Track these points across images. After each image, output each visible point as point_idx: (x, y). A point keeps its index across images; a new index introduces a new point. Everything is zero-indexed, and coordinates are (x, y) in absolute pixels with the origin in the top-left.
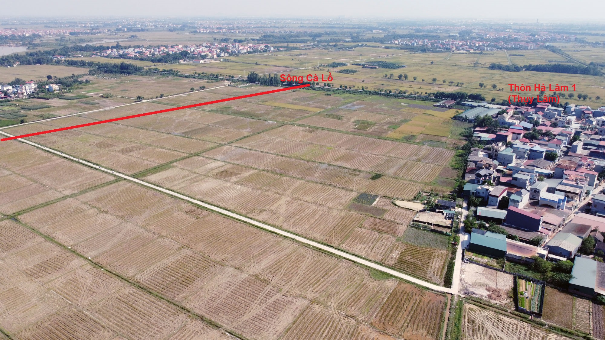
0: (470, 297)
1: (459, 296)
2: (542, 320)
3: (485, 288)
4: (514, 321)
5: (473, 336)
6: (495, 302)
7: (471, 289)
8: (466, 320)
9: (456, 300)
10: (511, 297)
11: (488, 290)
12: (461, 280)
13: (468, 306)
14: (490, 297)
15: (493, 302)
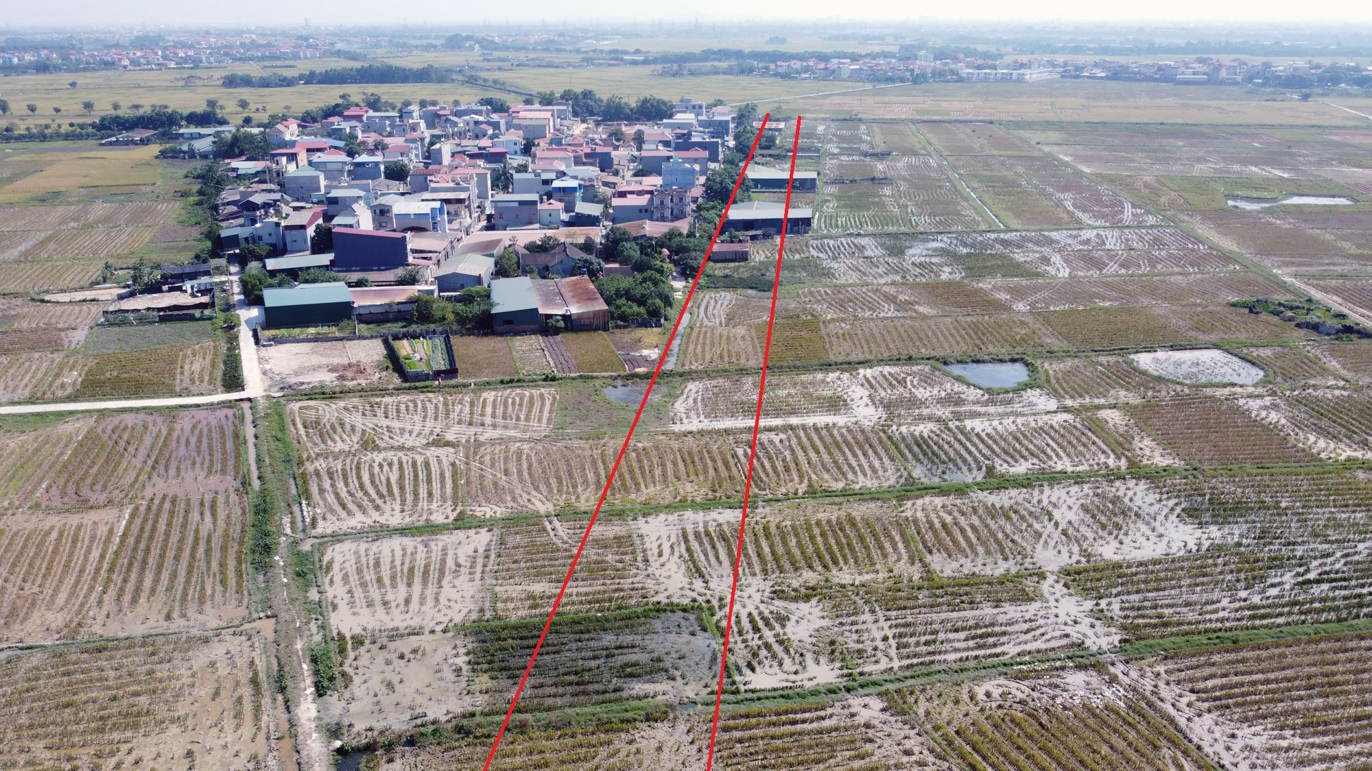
0: (294, 392)
1: (268, 397)
2: (460, 380)
3: (325, 370)
4: (404, 398)
5: (324, 442)
6: (355, 382)
7: (293, 380)
8: (300, 426)
9: (262, 404)
10: (387, 368)
11: (332, 370)
12: (264, 373)
13: (295, 406)
14: (342, 378)
15: (351, 384)
